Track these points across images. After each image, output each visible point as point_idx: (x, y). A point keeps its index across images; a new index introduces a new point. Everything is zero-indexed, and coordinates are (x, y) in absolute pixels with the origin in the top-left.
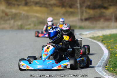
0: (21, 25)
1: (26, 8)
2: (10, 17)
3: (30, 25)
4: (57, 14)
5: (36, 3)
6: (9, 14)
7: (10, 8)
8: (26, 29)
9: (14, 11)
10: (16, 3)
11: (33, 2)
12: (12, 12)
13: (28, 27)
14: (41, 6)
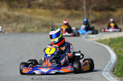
0: (24, 28)
1: (29, 10)
2: (12, 19)
3: (33, 27)
4: (62, 16)
5: (40, 5)
6: (11, 16)
7: (13, 11)
8: (30, 32)
9: (17, 13)
10: (19, 5)
11: (37, 4)
12: (14, 15)
13: (31, 30)
14: (45, 9)
